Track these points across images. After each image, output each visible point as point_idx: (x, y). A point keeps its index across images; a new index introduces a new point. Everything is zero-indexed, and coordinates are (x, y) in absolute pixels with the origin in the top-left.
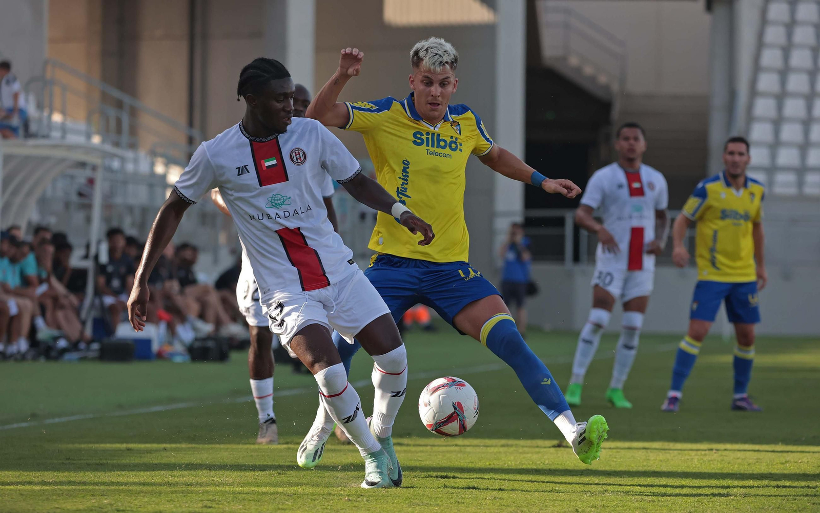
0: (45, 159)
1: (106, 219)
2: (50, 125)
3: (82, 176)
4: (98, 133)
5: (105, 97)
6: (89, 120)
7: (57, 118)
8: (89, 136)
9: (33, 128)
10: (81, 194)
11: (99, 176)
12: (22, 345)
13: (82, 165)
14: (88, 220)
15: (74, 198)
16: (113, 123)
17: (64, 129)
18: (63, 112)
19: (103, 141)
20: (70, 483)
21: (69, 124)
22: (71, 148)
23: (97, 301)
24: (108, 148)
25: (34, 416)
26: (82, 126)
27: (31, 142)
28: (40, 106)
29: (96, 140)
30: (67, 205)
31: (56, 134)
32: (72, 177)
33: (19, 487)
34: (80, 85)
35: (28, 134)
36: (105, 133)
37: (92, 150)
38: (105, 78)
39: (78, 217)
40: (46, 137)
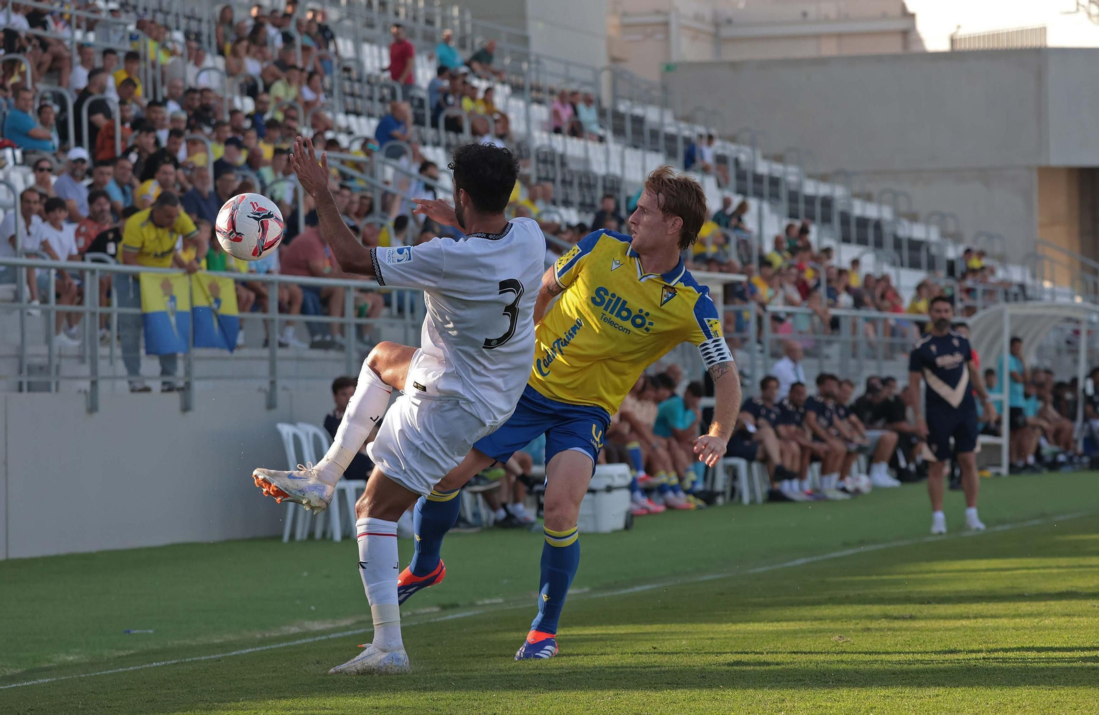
0: (1040, 317)
1: (1090, 361)
2: (1043, 291)
3: (1069, 328)
4: (1080, 294)
5: (1084, 267)
6: (1072, 284)
7: (1047, 285)
8: (1072, 297)
9: (1029, 293)
10: (1068, 342)
11: (1084, 329)
12: (1031, 459)
13: (1069, 320)
14: (1076, 362)
15: (1064, 345)
16: (1091, 286)
17: (1053, 293)
18: (1052, 280)
19: (1084, 300)
20: (1080, 566)
21: (1057, 289)
22: (1060, 307)
23: (1086, 426)
24: (1089, 305)
25: (1043, 515)
26: (1067, 289)
27: (1030, 304)
28: (1034, 276)
29: (1078, 300)
30: (1059, 351)
31: (1047, 297)
32: (1062, 330)
33: (1042, 571)
34: (1063, 258)
35: (1027, 298)
36: (1085, 294)
37: (1075, 308)
38: (1083, 252)
39: (1067, 360)
40: (1040, 299)
